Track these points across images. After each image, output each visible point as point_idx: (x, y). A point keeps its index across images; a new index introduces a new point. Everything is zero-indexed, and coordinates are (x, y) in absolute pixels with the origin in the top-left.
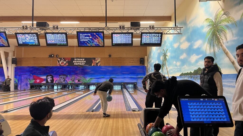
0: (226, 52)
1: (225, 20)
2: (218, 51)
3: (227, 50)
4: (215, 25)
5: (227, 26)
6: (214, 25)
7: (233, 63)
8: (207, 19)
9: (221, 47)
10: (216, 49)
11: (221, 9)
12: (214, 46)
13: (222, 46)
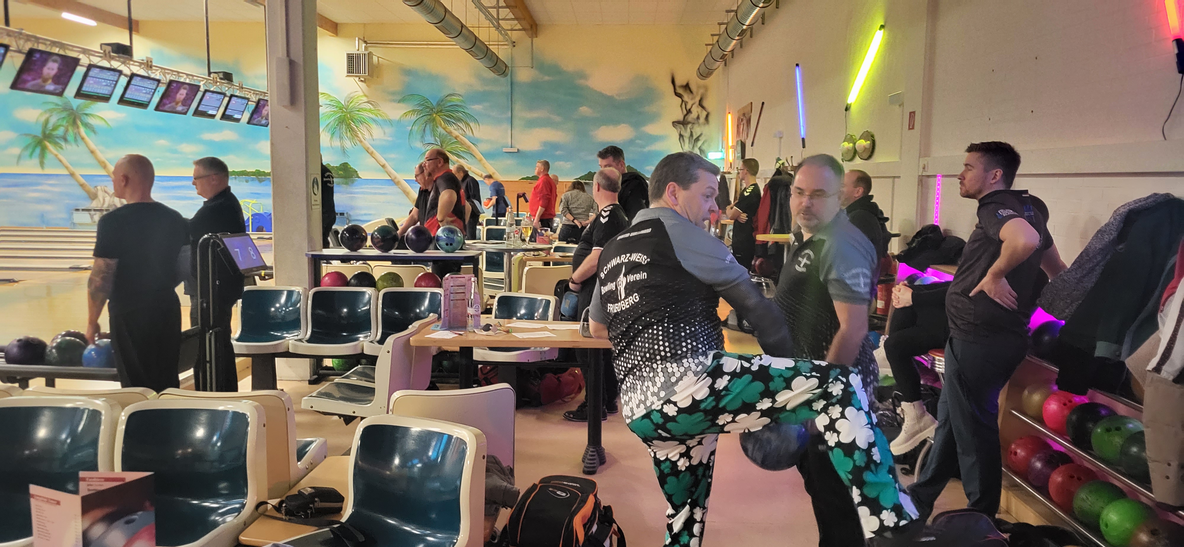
0: (369, 151)
1: (370, 111)
2: (353, 147)
3: (372, 149)
4: (346, 109)
5: (374, 120)
6: (344, 109)
7: (383, 166)
8: (324, 94)
9: (358, 142)
10: (348, 144)
11: (361, 94)
12: (341, 138)
13: (361, 141)
